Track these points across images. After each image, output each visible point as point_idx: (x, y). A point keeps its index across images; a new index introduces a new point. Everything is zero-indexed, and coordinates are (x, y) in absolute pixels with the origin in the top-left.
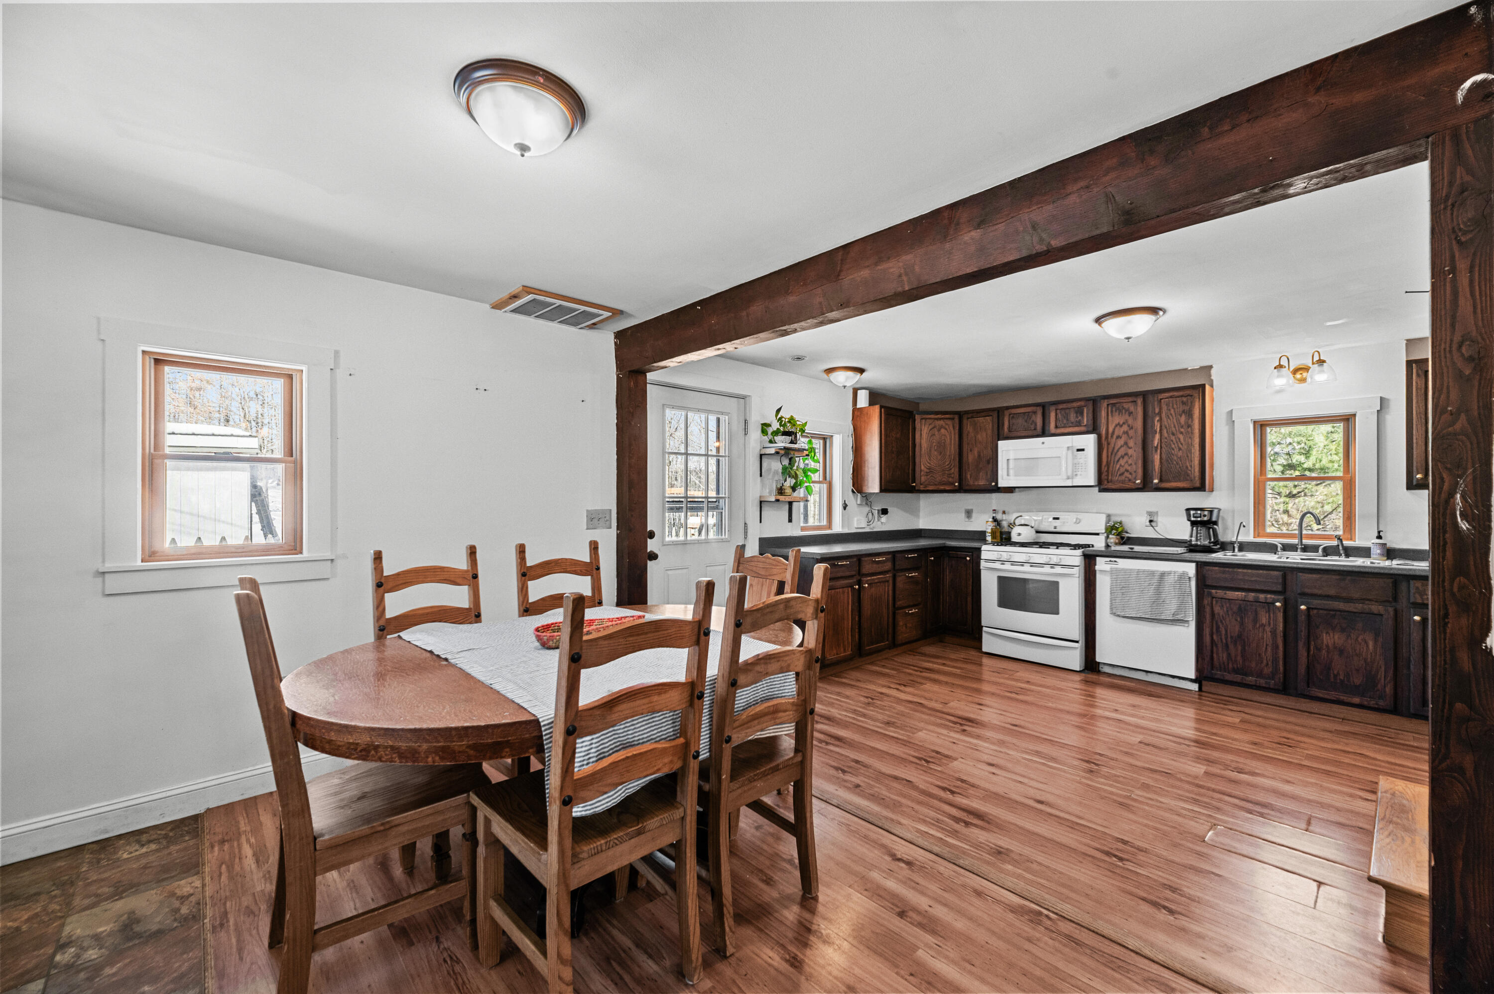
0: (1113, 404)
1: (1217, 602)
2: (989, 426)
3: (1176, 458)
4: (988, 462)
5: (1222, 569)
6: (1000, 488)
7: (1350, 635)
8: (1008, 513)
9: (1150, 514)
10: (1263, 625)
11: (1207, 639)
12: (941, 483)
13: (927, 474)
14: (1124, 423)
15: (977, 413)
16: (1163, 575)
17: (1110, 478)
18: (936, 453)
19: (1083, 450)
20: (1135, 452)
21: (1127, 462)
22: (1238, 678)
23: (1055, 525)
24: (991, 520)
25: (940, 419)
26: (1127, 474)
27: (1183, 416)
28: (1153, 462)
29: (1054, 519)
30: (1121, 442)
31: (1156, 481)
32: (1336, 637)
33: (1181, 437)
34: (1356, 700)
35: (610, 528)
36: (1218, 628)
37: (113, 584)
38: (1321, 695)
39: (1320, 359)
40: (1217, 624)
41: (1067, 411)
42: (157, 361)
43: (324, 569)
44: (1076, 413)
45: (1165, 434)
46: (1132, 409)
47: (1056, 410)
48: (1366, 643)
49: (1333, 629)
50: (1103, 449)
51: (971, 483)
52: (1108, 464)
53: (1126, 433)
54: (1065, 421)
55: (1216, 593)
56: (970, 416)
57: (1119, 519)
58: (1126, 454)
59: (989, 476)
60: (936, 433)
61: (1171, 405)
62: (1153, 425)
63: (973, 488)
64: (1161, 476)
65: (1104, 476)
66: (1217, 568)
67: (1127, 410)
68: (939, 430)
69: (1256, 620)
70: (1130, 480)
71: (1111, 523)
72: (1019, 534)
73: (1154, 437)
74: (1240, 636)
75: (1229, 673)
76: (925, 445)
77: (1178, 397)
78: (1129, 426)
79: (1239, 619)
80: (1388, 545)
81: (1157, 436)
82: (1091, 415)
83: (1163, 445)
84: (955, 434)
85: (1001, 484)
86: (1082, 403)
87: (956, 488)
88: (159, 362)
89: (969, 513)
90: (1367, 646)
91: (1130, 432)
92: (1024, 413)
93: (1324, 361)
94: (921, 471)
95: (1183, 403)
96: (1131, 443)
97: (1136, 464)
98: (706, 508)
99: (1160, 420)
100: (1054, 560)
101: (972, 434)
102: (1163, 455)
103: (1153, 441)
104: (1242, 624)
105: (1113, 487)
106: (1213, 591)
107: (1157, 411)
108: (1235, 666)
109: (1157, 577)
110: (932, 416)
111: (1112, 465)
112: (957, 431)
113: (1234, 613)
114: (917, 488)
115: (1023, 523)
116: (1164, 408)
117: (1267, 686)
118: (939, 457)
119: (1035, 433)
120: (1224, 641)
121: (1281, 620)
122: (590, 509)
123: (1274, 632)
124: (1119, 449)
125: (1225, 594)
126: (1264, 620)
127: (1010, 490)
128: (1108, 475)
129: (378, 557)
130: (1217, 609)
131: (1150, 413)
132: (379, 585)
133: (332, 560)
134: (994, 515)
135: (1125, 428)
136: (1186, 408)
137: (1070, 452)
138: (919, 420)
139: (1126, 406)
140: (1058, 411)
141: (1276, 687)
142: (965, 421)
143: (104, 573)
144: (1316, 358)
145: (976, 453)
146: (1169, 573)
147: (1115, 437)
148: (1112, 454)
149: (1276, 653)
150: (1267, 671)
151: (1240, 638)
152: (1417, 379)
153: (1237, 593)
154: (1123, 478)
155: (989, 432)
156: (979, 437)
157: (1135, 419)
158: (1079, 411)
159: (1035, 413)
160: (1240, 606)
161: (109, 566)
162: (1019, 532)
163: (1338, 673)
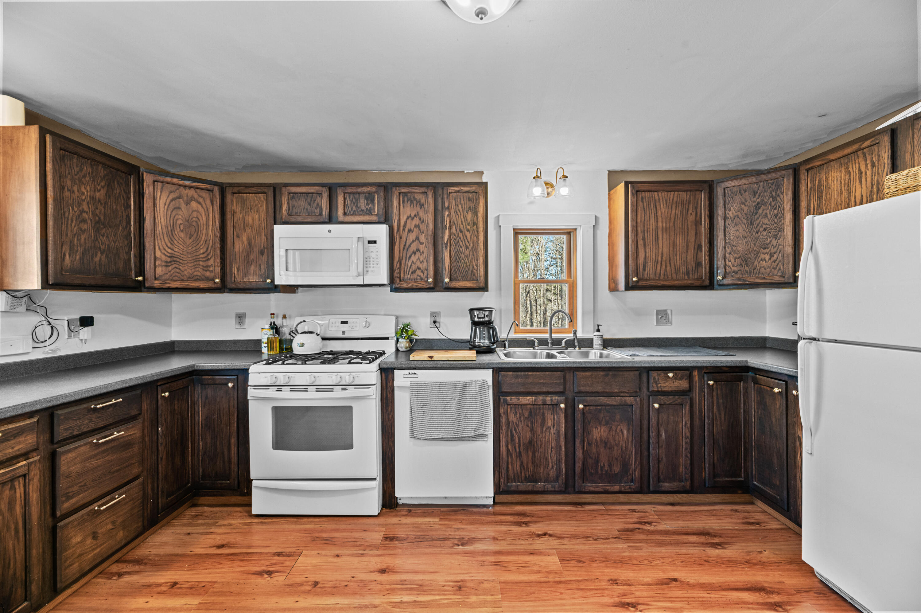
0: (405, 194)
1: (511, 408)
2: (263, 207)
3: (463, 256)
4: (262, 253)
5: (515, 373)
6: (276, 287)
7: (611, 427)
8: (290, 317)
9: (433, 315)
10: (549, 428)
11: (503, 450)
12: (192, 278)
13: (167, 264)
14: (415, 216)
15: (246, 187)
16: (465, 386)
17: (402, 276)
18: (182, 235)
19: (375, 242)
20: (426, 249)
21: (419, 258)
22: (529, 486)
23: (343, 330)
24: (267, 326)
25: (190, 187)
26: (418, 272)
27: (470, 213)
28: (443, 260)
29: (343, 323)
30: (412, 237)
31: (447, 280)
32: (602, 430)
33: (468, 234)
34: (617, 488)
36: (512, 436)
38: (592, 489)
39: (564, 175)
40: (511, 432)
41: (357, 196)
44: (367, 199)
45: (454, 231)
46: (423, 201)
47: (345, 193)
48: (622, 433)
49: (600, 423)
50: (395, 243)
51: (239, 279)
52: (400, 261)
53: (417, 226)
54: (354, 208)
55: (511, 399)
56: (236, 190)
57: (407, 321)
58: (418, 250)
59: (263, 271)
60: (183, 206)
61: (459, 200)
62: (443, 221)
63: (242, 286)
64: (451, 275)
65: (396, 274)
66: (511, 373)
67: (418, 202)
68: (187, 203)
69: (543, 423)
70: (422, 279)
71: (401, 326)
72: (302, 345)
73: (443, 233)
74: (531, 442)
75: (522, 482)
76: (161, 221)
77: (465, 192)
78: (420, 219)
79: (530, 425)
80: (604, 337)
81: (447, 232)
82: (382, 204)
83: (452, 243)
84: (213, 212)
85: (278, 281)
86: (373, 189)
87: (216, 286)
89: (241, 318)
90: (623, 435)
91: (421, 226)
92: (307, 194)
93: (567, 177)
94: (155, 259)
95: (470, 200)
96: (423, 238)
97: (427, 261)
99: (449, 215)
100: (347, 379)
101: (239, 215)
102: (452, 252)
103: (443, 237)
104: (532, 430)
105: (406, 286)
106: (508, 398)
107: (446, 205)
108: (527, 474)
109: (459, 390)
110: (175, 181)
111: (404, 260)
112: (217, 208)
113: (526, 418)
114: (147, 285)
115: (306, 329)
116: (453, 202)
117: (553, 489)
118: (189, 241)
119: (320, 219)
120: (518, 450)
121: (563, 421)
123: (557, 434)
124: (411, 244)
125: (519, 399)
126: (549, 423)
127: (291, 289)
128: (400, 273)
130: (512, 417)
131: (440, 208)
134: (272, 320)
135: (416, 221)
136: (472, 205)
137: (360, 244)
138: (151, 183)
139: (417, 196)
140: (347, 196)
141: (560, 489)
142: (229, 197)
144: (560, 174)
145: (245, 239)
146: (470, 383)
147: (407, 230)
148: (404, 249)
149: (560, 455)
150: (553, 473)
151: (531, 445)
152: (631, 197)
153: (528, 398)
154: (415, 276)
155: (263, 214)
156: (249, 219)
157: (426, 212)
158: (370, 198)
159: (320, 194)
160: (531, 409)
162: (301, 341)
163: (604, 465)
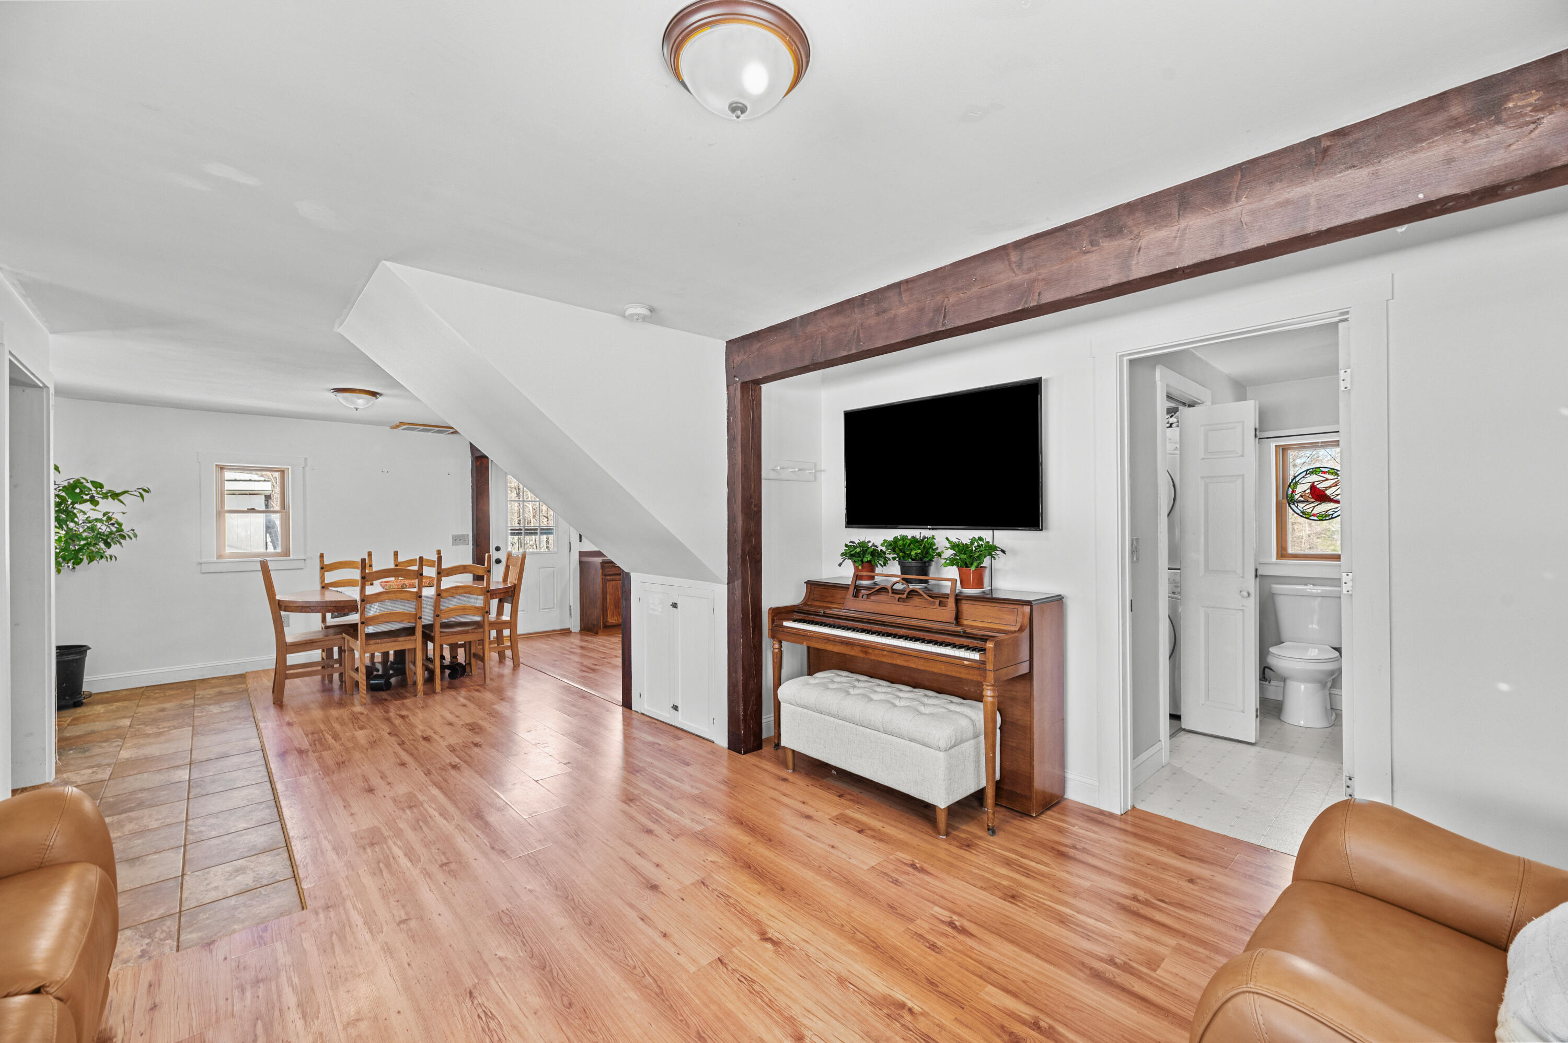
35: (468, 544)
37: (205, 568)
42: (221, 468)
43: (300, 564)
88: (222, 468)
98: (539, 533)
122: (454, 534)
129: (322, 556)
132: (322, 568)
133: (305, 560)
143: (201, 563)
161: (203, 560)
